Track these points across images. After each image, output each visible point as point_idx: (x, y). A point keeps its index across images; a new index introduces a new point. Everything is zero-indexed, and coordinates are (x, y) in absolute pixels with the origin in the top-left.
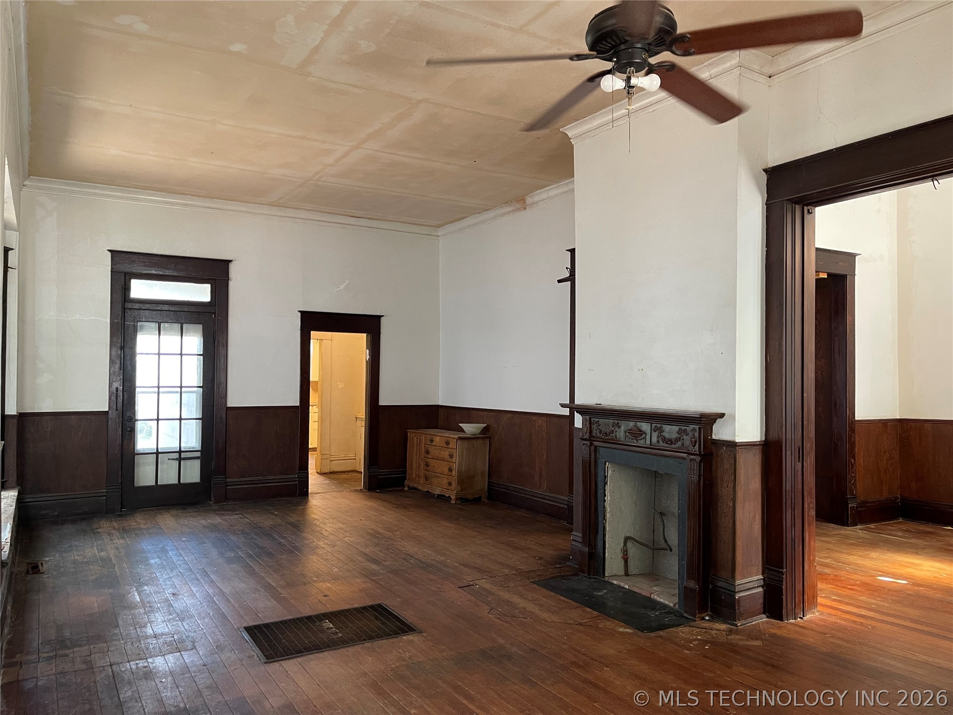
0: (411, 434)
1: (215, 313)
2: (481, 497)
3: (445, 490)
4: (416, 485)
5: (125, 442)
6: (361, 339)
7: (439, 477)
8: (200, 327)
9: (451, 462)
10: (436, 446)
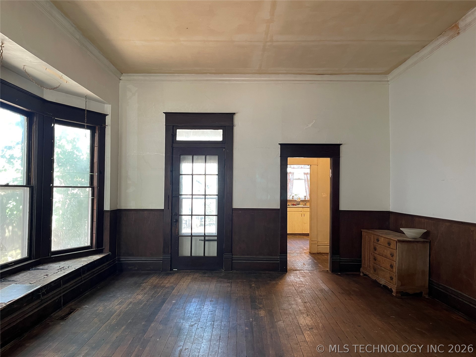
0: (365, 233)
1: (225, 148)
2: (421, 293)
3: (388, 282)
4: (368, 273)
5: (173, 228)
6: (326, 162)
7: (384, 271)
8: (217, 157)
9: (393, 260)
10: (381, 245)
